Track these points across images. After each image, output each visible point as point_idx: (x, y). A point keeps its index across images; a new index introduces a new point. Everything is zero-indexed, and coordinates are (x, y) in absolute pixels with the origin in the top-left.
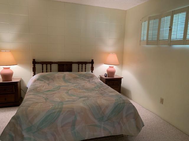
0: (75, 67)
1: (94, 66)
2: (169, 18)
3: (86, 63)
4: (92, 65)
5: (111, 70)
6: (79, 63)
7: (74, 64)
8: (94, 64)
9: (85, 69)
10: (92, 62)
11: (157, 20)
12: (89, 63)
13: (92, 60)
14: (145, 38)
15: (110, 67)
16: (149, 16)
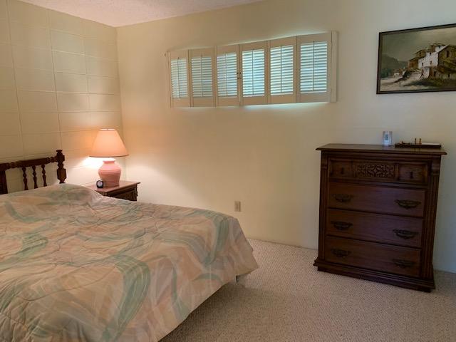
0: (12, 176)
1: (64, 167)
2: (233, 56)
3: (43, 162)
4: (61, 165)
5: (110, 168)
6: (23, 165)
7: (11, 169)
8: (64, 162)
9: (44, 177)
10: (60, 158)
11: (209, 59)
12: (52, 160)
13: (59, 152)
14: (185, 93)
15: (106, 163)
16: (189, 48)
